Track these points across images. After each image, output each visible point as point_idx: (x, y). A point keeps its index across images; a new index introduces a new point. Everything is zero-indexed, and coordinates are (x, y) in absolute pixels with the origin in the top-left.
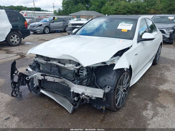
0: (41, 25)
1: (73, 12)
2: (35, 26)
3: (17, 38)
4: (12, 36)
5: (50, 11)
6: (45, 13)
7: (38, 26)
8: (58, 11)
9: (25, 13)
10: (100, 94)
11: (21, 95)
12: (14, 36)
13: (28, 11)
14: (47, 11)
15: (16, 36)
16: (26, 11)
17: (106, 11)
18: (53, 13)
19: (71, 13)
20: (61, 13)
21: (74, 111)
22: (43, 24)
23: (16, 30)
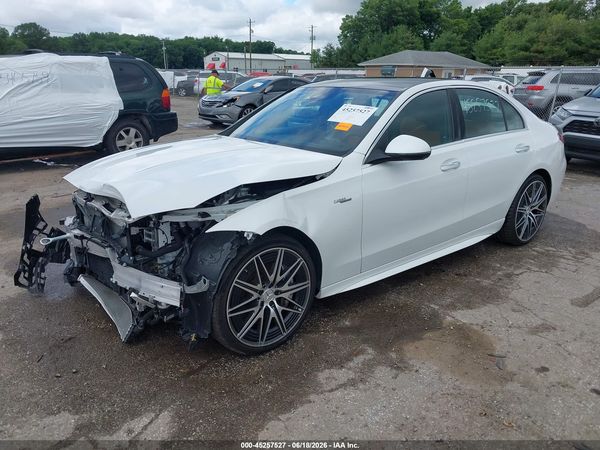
0: (233, 100)
1: (375, 57)
2: (215, 102)
3: (136, 136)
4: (122, 133)
5: (302, 53)
6: (284, 60)
7: (224, 104)
8: (326, 54)
9: (222, 60)
10: (173, 296)
11: (43, 285)
12: (127, 132)
13: (232, 55)
14: (295, 53)
15: (133, 131)
16: (225, 54)
17: (495, 51)
18: (308, 58)
19: (366, 60)
20: (333, 59)
21: (135, 338)
22: (240, 96)
23: (136, 115)
